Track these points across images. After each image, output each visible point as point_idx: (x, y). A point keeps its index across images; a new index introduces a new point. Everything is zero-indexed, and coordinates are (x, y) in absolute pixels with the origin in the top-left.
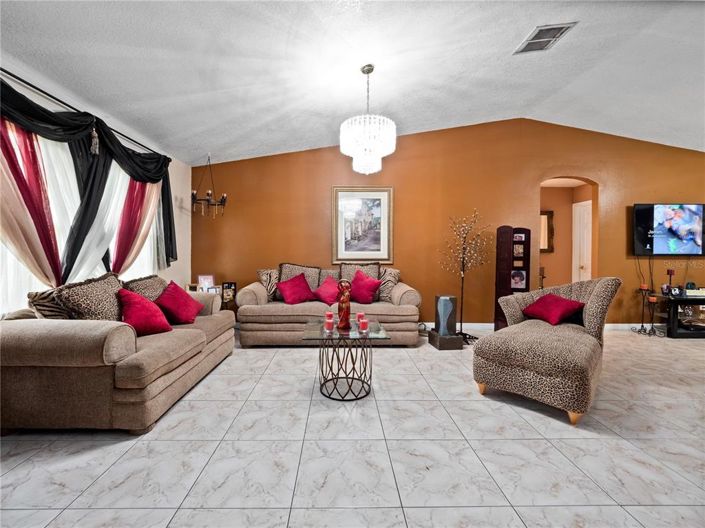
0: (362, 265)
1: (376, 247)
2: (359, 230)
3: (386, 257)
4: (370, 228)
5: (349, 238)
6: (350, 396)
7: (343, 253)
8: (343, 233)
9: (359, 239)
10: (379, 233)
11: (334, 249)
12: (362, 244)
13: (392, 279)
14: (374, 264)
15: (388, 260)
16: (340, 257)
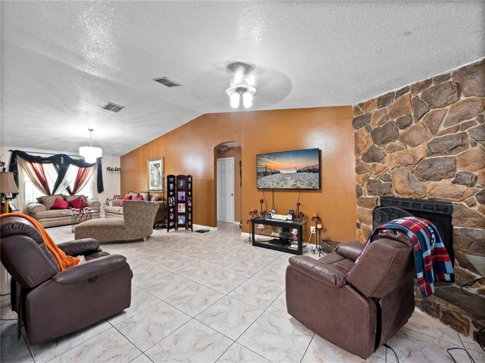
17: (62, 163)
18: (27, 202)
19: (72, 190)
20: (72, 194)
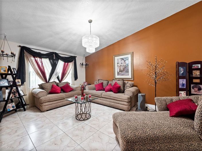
0: (118, 80)
1: (127, 74)
2: (122, 68)
3: (131, 77)
4: (125, 68)
5: (119, 71)
6: (81, 119)
7: (117, 76)
8: (117, 70)
9: (122, 71)
10: (128, 69)
11: (114, 75)
12: (122, 73)
13: (129, 86)
14: (122, 80)
15: (132, 78)
16: (116, 77)
17: (54, 58)
18: (31, 88)
19: (60, 78)
20: (60, 81)
